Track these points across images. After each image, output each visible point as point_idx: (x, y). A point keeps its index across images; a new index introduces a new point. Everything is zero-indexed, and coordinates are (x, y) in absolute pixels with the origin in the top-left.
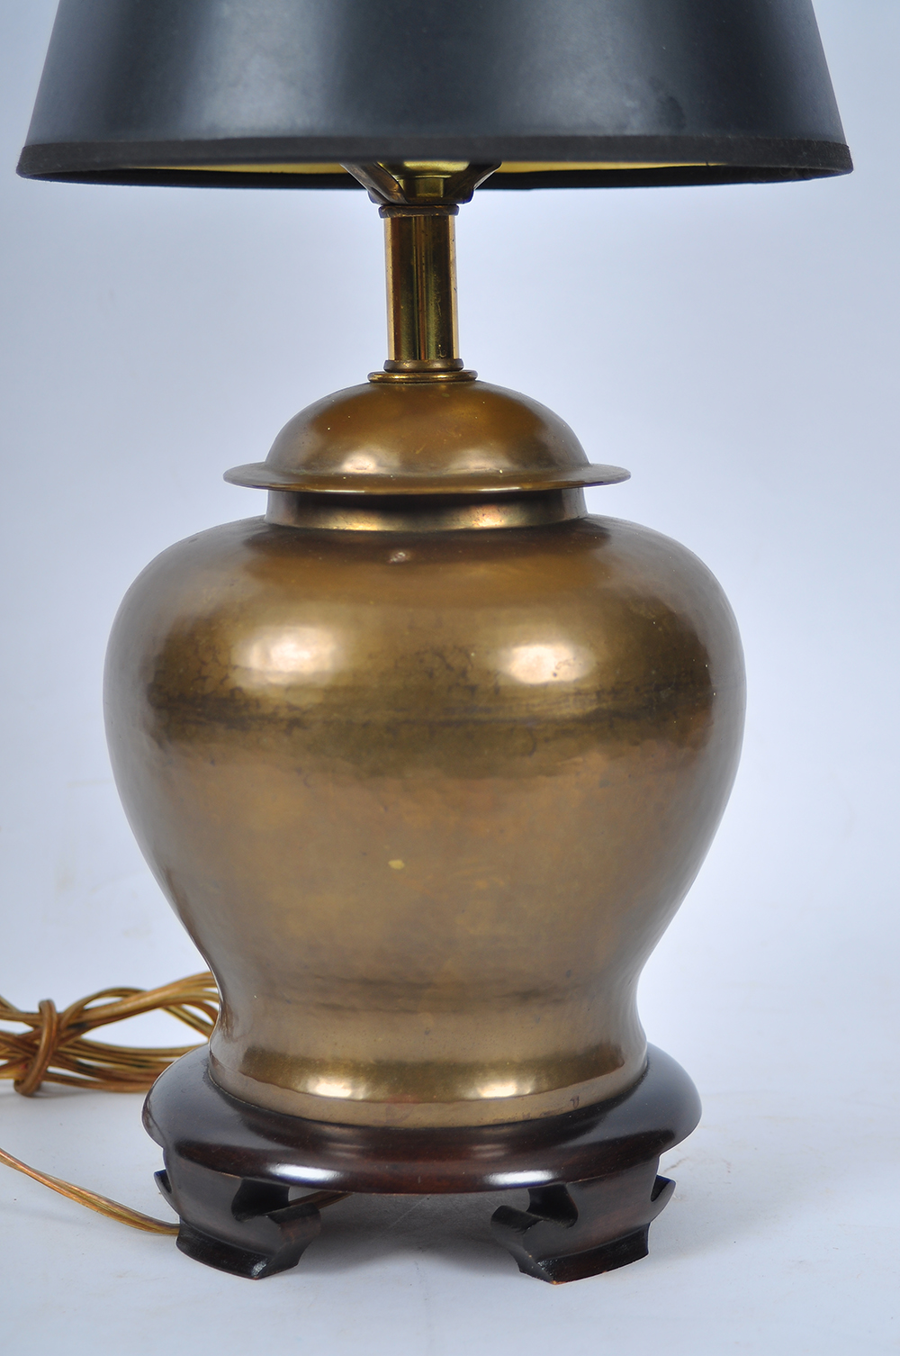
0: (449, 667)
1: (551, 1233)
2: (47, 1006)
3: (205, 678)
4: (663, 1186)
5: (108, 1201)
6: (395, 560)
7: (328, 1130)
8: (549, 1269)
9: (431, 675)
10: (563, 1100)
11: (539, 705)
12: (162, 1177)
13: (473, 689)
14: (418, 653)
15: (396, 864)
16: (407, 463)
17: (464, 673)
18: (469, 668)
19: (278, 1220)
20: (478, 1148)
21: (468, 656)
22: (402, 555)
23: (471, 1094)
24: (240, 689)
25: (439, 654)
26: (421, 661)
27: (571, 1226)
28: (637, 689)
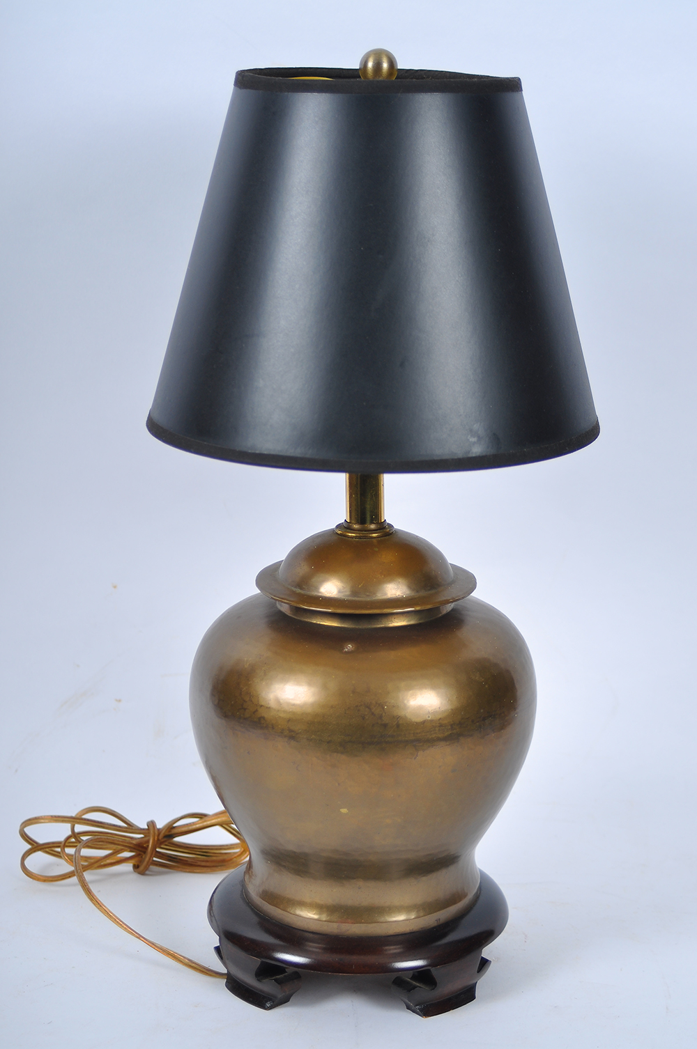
0: (373, 714)
1: (424, 993)
2: (152, 824)
3: (245, 709)
4: (484, 963)
5: (189, 960)
6: (346, 650)
7: (307, 934)
8: (420, 1010)
9: (364, 718)
10: (430, 920)
11: (420, 733)
12: (218, 949)
13: (385, 726)
14: (357, 706)
15: (344, 811)
16: (354, 592)
17: (381, 717)
18: (384, 714)
19: (279, 982)
20: (387, 948)
21: (383, 708)
22: (350, 647)
23: (382, 919)
24: (264, 718)
25: (368, 707)
26: (359, 710)
27: (433, 989)
28: (473, 721)
